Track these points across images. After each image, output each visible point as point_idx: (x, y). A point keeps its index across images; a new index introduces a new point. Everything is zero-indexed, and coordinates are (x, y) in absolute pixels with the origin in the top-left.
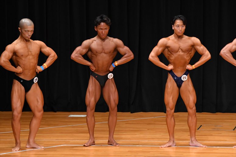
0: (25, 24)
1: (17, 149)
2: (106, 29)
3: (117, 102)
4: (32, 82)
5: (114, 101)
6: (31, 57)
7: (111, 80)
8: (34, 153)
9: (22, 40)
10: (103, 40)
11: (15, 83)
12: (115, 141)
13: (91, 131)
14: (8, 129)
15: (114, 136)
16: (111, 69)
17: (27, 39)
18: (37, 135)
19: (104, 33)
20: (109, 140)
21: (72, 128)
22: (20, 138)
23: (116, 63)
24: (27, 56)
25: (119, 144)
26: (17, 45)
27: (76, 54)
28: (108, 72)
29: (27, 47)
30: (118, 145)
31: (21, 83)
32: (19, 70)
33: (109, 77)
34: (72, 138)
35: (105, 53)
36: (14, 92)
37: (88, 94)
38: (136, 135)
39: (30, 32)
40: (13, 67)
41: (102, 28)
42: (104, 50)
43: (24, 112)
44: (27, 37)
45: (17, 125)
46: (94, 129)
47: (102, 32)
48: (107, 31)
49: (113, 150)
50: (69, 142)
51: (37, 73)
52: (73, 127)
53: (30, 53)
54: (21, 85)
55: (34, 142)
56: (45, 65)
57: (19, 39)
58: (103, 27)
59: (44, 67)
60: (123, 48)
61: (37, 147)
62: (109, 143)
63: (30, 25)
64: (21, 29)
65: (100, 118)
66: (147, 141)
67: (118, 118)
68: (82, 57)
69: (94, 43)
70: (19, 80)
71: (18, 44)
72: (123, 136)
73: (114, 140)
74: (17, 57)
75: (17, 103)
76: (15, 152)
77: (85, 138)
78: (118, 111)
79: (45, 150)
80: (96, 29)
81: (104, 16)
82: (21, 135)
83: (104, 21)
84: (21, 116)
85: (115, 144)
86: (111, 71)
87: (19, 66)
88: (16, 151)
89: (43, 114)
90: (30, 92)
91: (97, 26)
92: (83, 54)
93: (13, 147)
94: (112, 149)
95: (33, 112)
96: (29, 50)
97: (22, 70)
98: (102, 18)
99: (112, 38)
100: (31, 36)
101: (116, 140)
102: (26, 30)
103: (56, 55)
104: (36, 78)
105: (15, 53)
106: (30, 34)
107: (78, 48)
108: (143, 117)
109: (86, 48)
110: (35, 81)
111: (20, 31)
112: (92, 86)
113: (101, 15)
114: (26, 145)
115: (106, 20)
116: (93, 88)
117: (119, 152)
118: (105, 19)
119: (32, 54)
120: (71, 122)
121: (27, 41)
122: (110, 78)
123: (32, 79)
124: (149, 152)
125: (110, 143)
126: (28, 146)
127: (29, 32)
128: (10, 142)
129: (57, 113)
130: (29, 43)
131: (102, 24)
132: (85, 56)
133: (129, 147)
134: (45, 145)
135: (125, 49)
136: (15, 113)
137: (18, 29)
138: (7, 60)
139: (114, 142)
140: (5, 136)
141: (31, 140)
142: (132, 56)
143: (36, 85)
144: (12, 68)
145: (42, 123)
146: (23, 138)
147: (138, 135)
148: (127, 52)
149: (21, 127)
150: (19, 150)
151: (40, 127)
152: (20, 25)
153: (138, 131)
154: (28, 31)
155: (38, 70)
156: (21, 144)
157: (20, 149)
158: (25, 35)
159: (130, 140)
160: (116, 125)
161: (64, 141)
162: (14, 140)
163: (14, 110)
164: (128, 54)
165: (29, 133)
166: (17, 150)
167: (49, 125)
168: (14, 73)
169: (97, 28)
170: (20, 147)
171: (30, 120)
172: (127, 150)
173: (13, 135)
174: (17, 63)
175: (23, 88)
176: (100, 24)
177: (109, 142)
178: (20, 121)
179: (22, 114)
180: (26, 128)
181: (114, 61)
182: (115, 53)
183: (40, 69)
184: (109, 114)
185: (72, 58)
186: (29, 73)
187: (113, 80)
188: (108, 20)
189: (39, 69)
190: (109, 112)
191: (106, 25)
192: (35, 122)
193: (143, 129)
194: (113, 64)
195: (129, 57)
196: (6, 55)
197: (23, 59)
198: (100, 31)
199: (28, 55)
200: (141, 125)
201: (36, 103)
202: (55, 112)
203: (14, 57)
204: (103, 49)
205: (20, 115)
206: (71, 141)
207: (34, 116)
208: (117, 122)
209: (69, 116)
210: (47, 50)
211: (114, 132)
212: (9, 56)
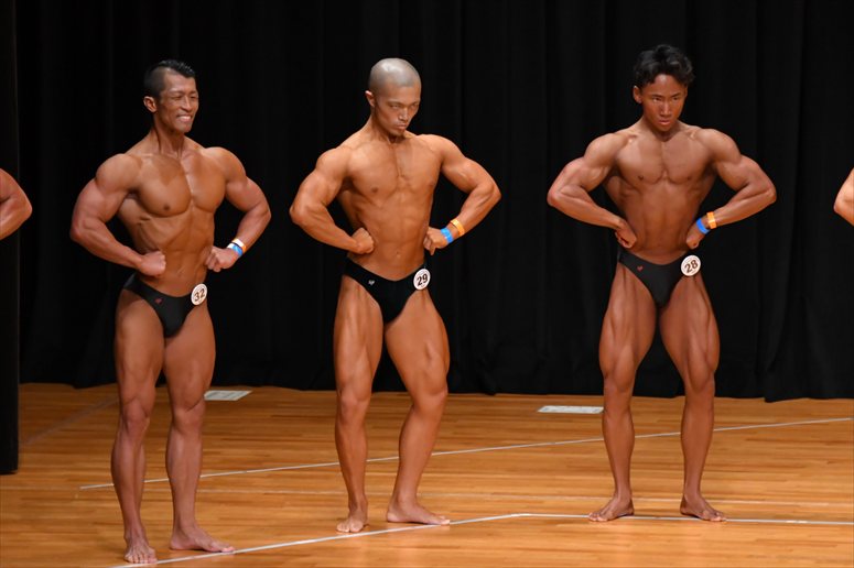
0: (389, 80)
1: (355, 525)
2: (675, 97)
3: (714, 360)
4: (406, 286)
5: (705, 357)
6: (403, 197)
7: (691, 281)
8: (415, 541)
9: (378, 134)
10: (663, 135)
11: (347, 290)
12: (708, 501)
13: (621, 466)
14: (324, 452)
15: (705, 485)
16: (693, 240)
17: (395, 132)
18: (424, 475)
19: (666, 112)
20: (684, 499)
21: (549, 452)
22: (366, 487)
23: (712, 219)
24: (391, 194)
25: (722, 514)
26: (358, 151)
27: (567, 188)
28: (683, 253)
29: (394, 160)
30: (718, 519)
31: (370, 289)
32: (362, 241)
33: (684, 271)
34: (550, 490)
35: (672, 182)
36: (346, 321)
37: (608, 331)
38: (785, 480)
39: (406, 109)
40: (342, 233)
41: (660, 94)
42: (668, 172)
43: (380, 395)
44: (396, 127)
45: (354, 437)
46: (629, 459)
47: (661, 109)
48: (679, 104)
49: (698, 535)
50: (541, 502)
51: (427, 252)
52: (554, 450)
53: (403, 182)
54: (369, 296)
55: (416, 502)
56: (459, 225)
57: (368, 131)
58: (664, 92)
59: (455, 230)
60: (736, 163)
61: (424, 520)
62: (684, 511)
63: (408, 84)
64: (375, 97)
65: (655, 419)
66: (825, 504)
67: (717, 419)
68: (589, 198)
69: (630, 144)
70: (363, 277)
71: (360, 150)
72: (737, 486)
73: (704, 499)
74: (358, 197)
75: (355, 363)
76: (348, 536)
77: (597, 491)
78: (720, 392)
79: (455, 531)
80: (637, 98)
81: (671, 50)
82: (367, 474)
83: (668, 71)
84: (370, 406)
85: (706, 513)
86: (693, 247)
87: (362, 229)
88: (351, 534)
89: (446, 402)
90: (402, 322)
91: (641, 86)
92: (593, 186)
93: (341, 520)
94: (694, 531)
95: (410, 395)
96: (399, 174)
97: (372, 242)
98: (660, 57)
99: (694, 128)
100: (408, 124)
101: (710, 499)
102: (392, 100)
103: (496, 189)
104: (424, 272)
105: (349, 181)
106: (406, 117)
107: (574, 166)
108: (809, 415)
109: (601, 163)
110: (419, 284)
111: (371, 102)
112: (625, 302)
113: (659, 47)
114: (388, 511)
115: (677, 67)
116: (629, 308)
117: (721, 542)
118: (675, 63)
119: (409, 185)
120: (548, 431)
121: (395, 139)
122: (691, 274)
123: (408, 275)
124: (834, 544)
125: (689, 510)
126: (393, 517)
127: (401, 111)
128: (330, 501)
129: (499, 398)
130: (401, 147)
131: (662, 78)
132: (600, 195)
133: (759, 524)
134: (453, 511)
135: (743, 168)
136: (349, 397)
137: (365, 95)
138: (321, 207)
139: (703, 505)
140: (311, 477)
141: (405, 495)
142: (770, 194)
143: (423, 295)
144: (336, 236)
145: (442, 434)
146: (377, 486)
147: (791, 482)
148: (751, 178)
149: (367, 448)
150: (361, 531)
151: (436, 447)
152: (371, 84)
153: (796, 467)
154: (401, 105)
155: (432, 242)
156: (370, 506)
157: (366, 527)
158: (387, 117)
159: (763, 500)
160: (712, 446)
161: (522, 498)
162: (342, 491)
163: (344, 385)
164: (754, 188)
165: (397, 469)
166: (354, 530)
167: (470, 441)
168: (345, 252)
169: (641, 92)
170: (366, 518)
171: (402, 422)
172: (753, 534)
173: (341, 473)
174: (357, 216)
175: (375, 306)
176: (653, 81)
177: (684, 504)
178: (363, 425)
179: (372, 400)
180: (389, 449)
181: (702, 212)
182: (707, 183)
183: (440, 237)
184: (683, 404)
185: (553, 200)
186: (399, 256)
187: (699, 279)
188: (684, 65)
189: (435, 241)
190: (684, 397)
191: (676, 85)
192: (418, 430)
193: (812, 462)
194: (700, 221)
195: (759, 197)
196: (315, 189)
197: (379, 202)
198: (652, 104)
199: (397, 189)
200: (803, 446)
201: (422, 362)
202: (491, 393)
203: (347, 193)
204: (665, 167)
205: (364, 405)
206: (550, 501)
207: (413, 406)
208: (714, 436)
209: (541, 410)
210: (467, 169)
211: (702, 470)
212: (328, 190)
